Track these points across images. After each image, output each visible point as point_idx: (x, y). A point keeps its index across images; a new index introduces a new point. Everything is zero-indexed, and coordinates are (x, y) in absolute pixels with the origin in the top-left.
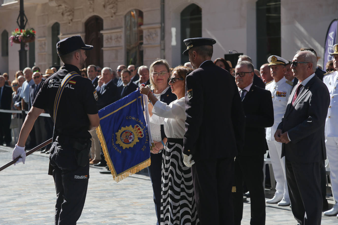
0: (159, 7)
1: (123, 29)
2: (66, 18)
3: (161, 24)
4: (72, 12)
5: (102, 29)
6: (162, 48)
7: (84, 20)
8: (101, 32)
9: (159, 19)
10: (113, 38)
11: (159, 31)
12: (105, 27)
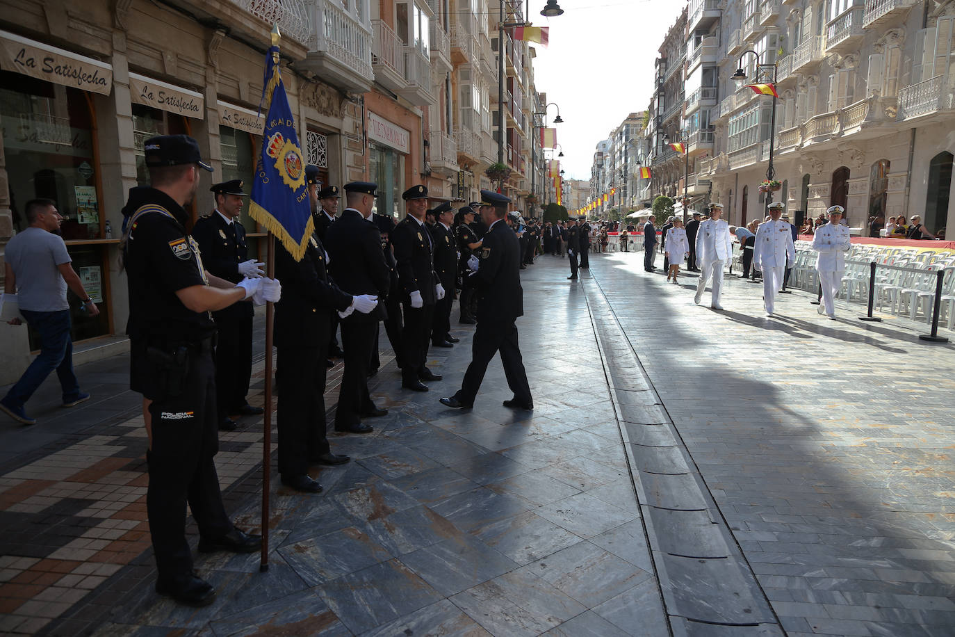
0: (907, 156)
1: (869, 178)
2: (817, 170)
3: (908, 172)
4: (822, 164)
5: (848, 179)
6: (907, 194)
7: (833, 171)
8: (848, 181)
9: (906, 167)
10: (858, 186)
11: (905, 178)
12: (850, 177)
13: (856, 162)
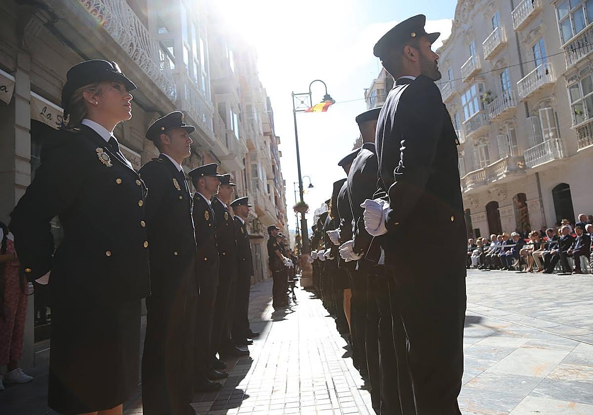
0: (537, 189)
1: (513, 205)
2: (474, 205)
3: (540, 198)
4: (477, 201)
5: (498, 207)
6: (542, 211)
7: (485, 205)
8: (498, 209)
9: (537, 196)
10: (506, 211)
11: (538, 202)
12: (500, 207)
13: (502, 196)
